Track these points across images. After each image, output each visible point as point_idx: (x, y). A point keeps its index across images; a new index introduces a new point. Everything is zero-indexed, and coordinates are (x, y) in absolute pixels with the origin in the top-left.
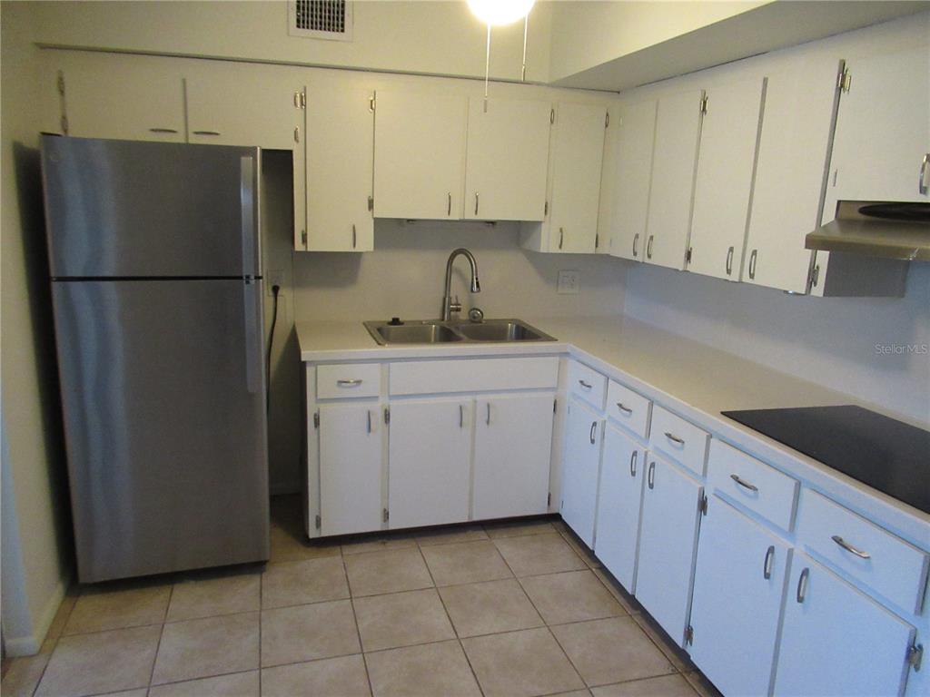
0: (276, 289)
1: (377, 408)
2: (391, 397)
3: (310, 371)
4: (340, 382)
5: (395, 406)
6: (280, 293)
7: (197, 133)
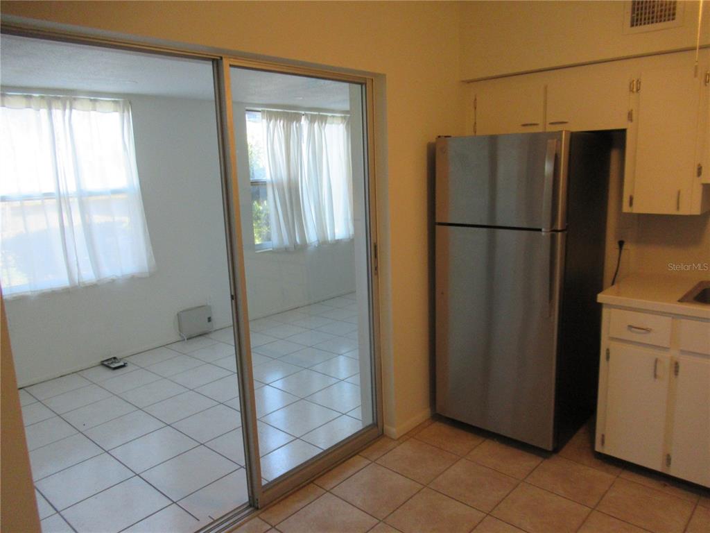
0: (621, 244)
1: (666, 358)
2: (683, 352)
3: (605, 312)
4: (630, 327)
5: (684, 361)
6: (625, 247)
7: (552, 124)
